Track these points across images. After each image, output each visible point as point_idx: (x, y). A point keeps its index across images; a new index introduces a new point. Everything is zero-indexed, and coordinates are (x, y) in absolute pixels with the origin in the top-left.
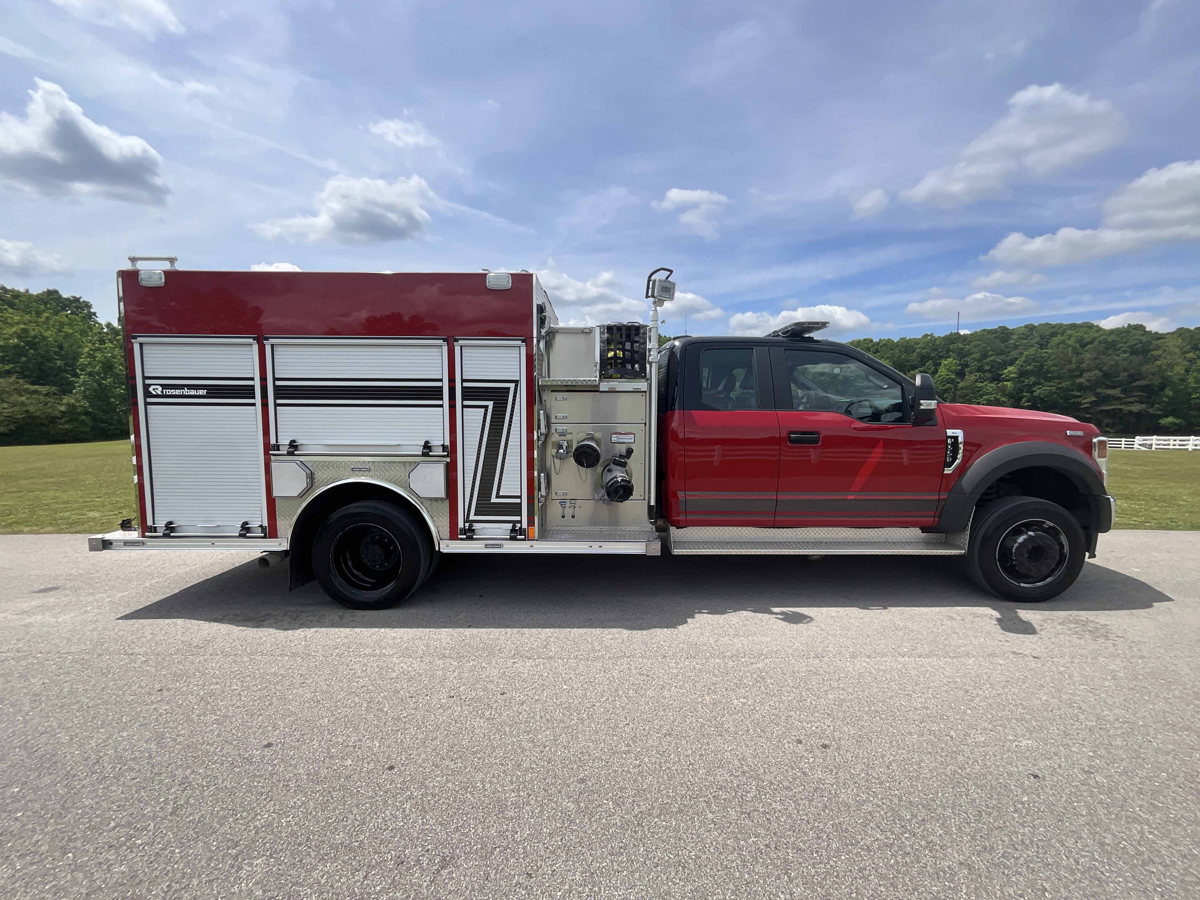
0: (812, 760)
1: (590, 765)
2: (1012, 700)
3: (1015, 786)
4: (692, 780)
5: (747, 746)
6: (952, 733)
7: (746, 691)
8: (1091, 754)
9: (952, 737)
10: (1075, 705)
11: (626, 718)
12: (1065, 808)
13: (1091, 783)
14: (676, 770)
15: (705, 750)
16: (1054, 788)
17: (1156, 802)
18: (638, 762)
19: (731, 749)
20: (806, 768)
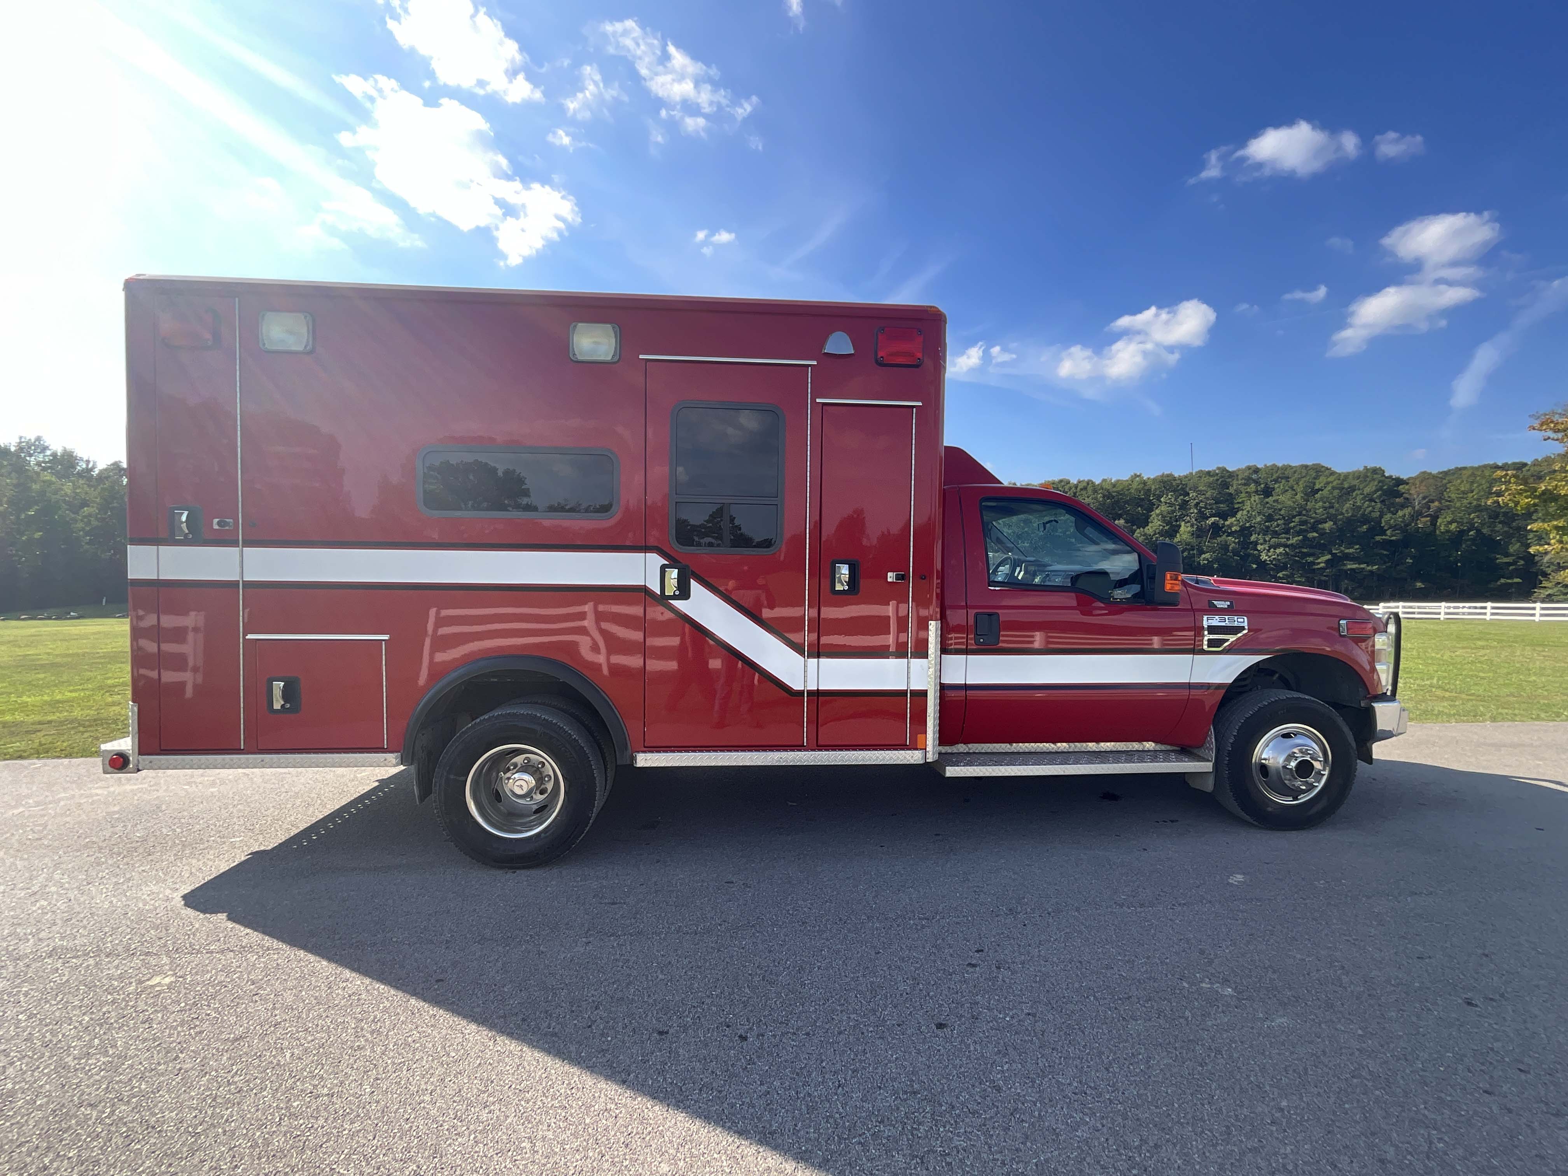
0: (1006, 1067)
1: (694, 1097)
2: (1260, 961)
3: (1271, 1086)
4: (841, 1110)
5: (919, 1052)
6: (1187, 1013)
7: (917, 969)
8: (1360, 1032)
9: (1187, 1019)
10: (1336, 964)
11: (748, 1020)
12: (1334, 1113)
13: (1363, 1074)
14: (820, 1096)
15: (861, 1061)
16: (1319, 1085)
17: (1443, 1095)
18: (764, 1088)
19: (897, 1058)
20: (999, 1080)
